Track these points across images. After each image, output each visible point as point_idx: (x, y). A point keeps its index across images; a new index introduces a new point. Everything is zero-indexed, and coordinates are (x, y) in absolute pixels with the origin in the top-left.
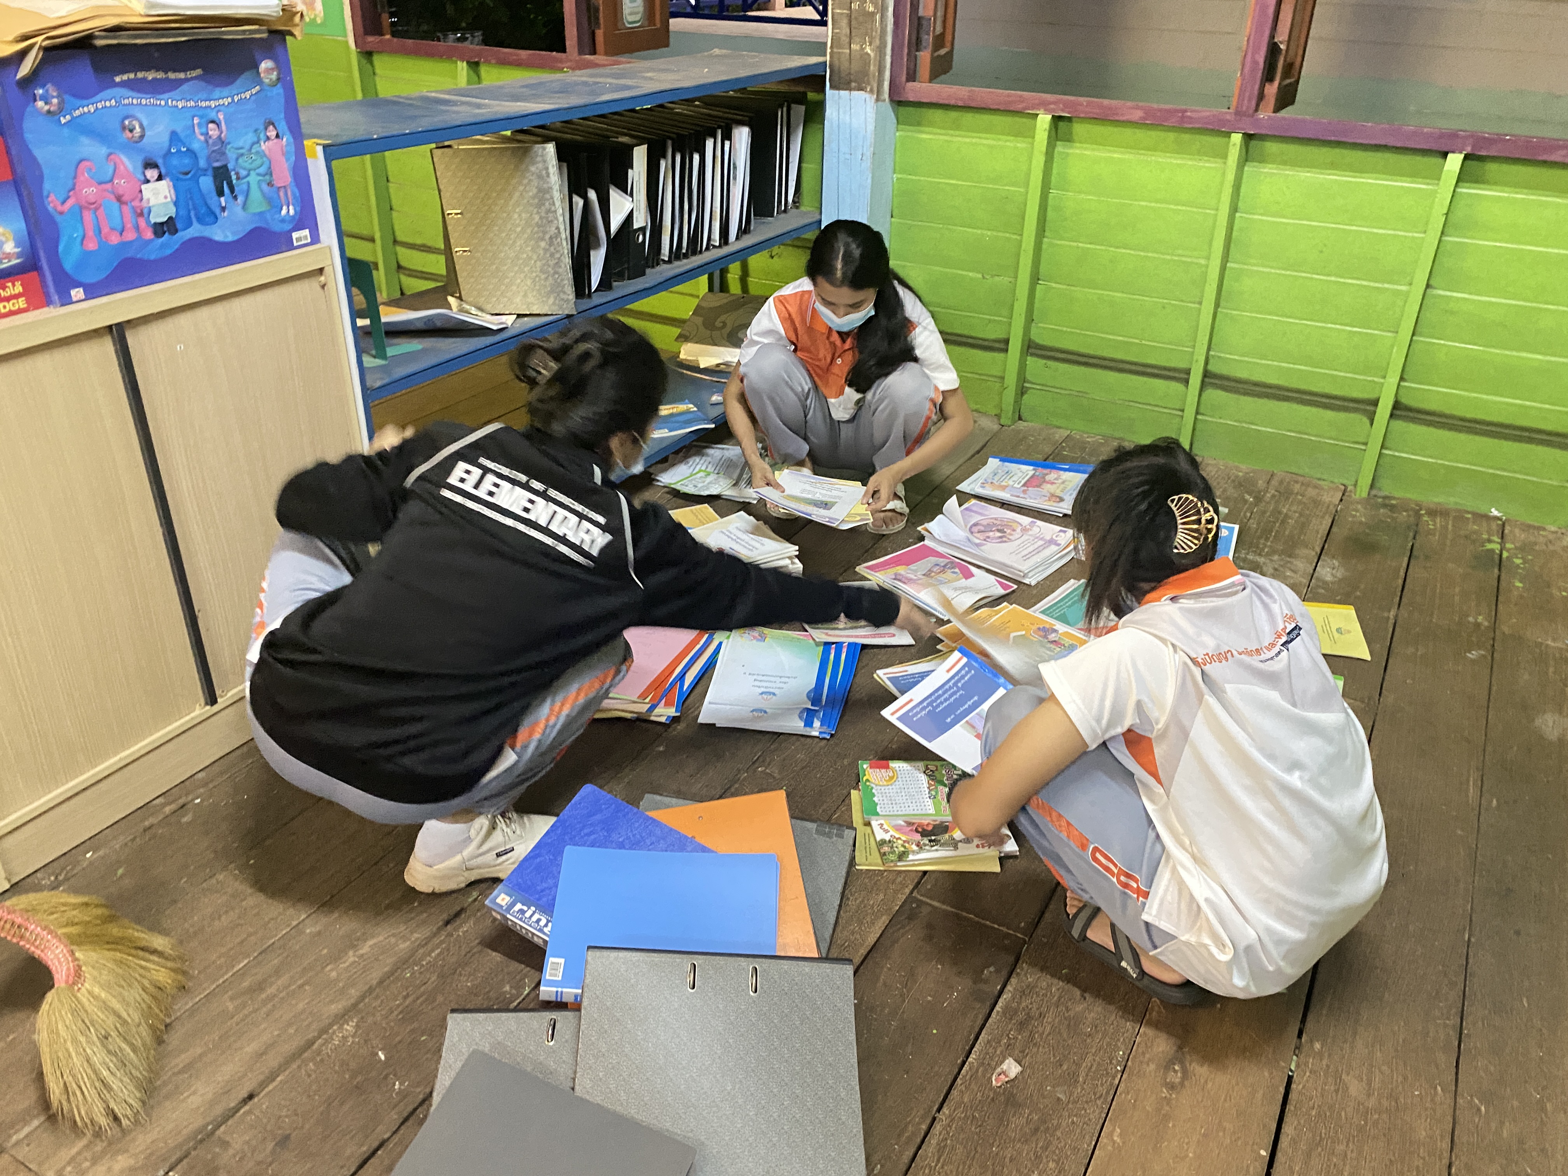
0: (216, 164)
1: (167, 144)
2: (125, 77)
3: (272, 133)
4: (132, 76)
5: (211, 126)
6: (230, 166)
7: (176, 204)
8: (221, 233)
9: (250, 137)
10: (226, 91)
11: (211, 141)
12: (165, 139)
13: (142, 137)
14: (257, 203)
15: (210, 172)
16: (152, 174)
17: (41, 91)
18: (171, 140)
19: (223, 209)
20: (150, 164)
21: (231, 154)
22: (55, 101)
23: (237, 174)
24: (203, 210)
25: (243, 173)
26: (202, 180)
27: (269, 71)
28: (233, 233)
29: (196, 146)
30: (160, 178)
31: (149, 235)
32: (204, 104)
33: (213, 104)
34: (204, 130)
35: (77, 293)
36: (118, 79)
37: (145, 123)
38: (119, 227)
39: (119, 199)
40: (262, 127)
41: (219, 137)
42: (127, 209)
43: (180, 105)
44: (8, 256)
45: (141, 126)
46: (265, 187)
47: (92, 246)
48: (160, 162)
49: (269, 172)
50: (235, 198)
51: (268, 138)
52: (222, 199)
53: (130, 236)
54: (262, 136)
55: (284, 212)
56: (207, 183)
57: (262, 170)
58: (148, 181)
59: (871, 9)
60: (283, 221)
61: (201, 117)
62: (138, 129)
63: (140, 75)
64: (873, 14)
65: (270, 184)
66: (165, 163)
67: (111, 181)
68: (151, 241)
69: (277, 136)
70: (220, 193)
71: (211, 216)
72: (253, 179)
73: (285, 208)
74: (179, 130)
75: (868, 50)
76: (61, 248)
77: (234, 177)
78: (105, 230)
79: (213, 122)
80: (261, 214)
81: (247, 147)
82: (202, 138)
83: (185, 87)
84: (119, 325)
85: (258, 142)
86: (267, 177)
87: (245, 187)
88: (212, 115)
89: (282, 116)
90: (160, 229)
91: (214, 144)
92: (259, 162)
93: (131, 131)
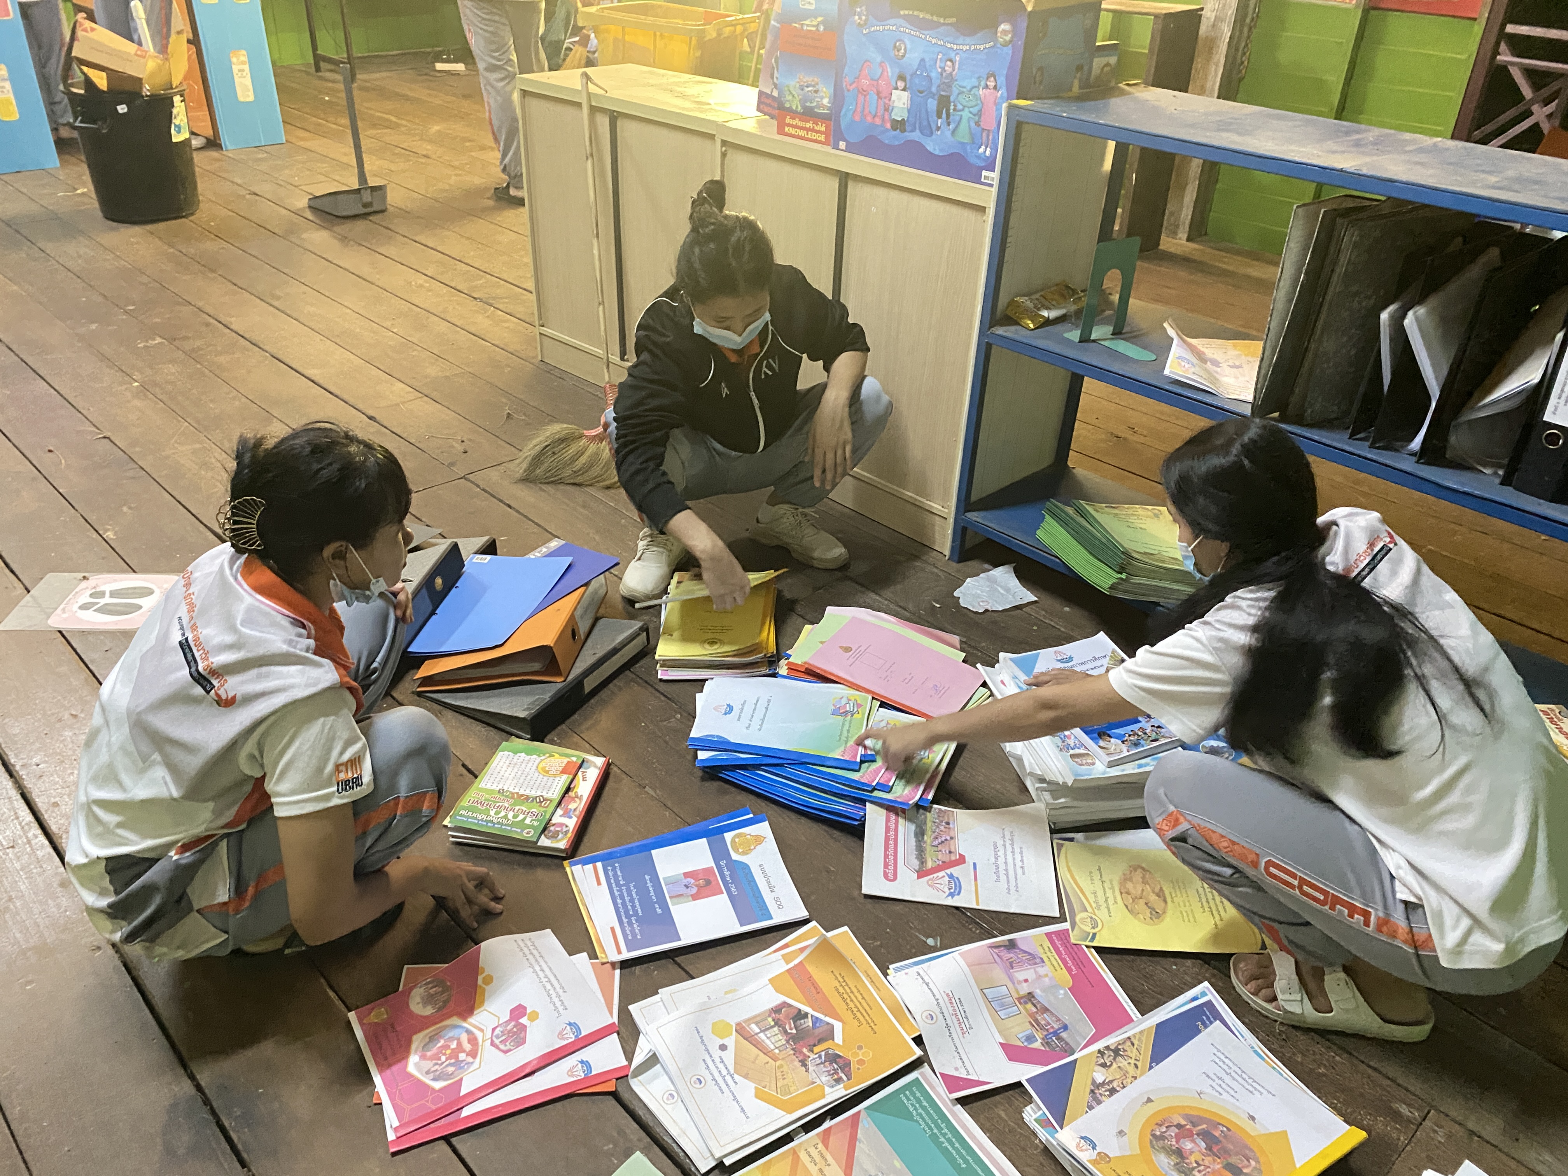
1: (915, 68)
2: (906, 12)
3: (991, 84)
4: (911, 13)
5: (949, 63)
6: (952, 99)
7: (909, 111)
8: (932, 146)
10: (968, 40)
11: (944, 74)
12: (917, 62)
13: (903, 56)
14: (963, 135)
15: (936, 97)
16: (901, 84)
17: (859, 10)
18: (920, 64)
19: (938, 128)
20: (901, 77)
21: (955, 91)
22: (864, 18)
23: (955, 106)
24: (925, 123)
25: (960, 107)
26: (930, 100)
27: (1005, 32)
28: (941, 150)
30: (904, 90)
31: (888, 126)
32: (949, 45)
34: (943, 65)
35: (843, 145)
36: (902, 13)
37: (908, 47)
38: (874, 113)
41: (951, 74)
42: (881, 102)
43: (934, 41)
44: (824, 106)
45: (905, 49)
46: (973, 124)
47: (857, 118)
48: (908, 77)
49: (979, 114)
51: (987, 87)
52: (940, 121)
55: (981, 150)
57: (975, 110)
58: (897, 89)
61: (944, 55)
62: (902, 51)
63: (916, 13)
67: (878, 80)
69: (995, 87)
70: (939, 116)
71: (928, 131)
72: (966, 114)
73: (983, 147)
74: (927, 60)
76: (842, 114)
77: (952, 107)
79: (951, 60)
80: (963, 143)
82: (940, 70)
83: (941, 29)
84: (847, 174)
86: (977, 118)
88: (952, 55)
89: (1005, 72)
90: (899, 125)
91: (946, 78)
92: (974, 103)
93: (898, 51)
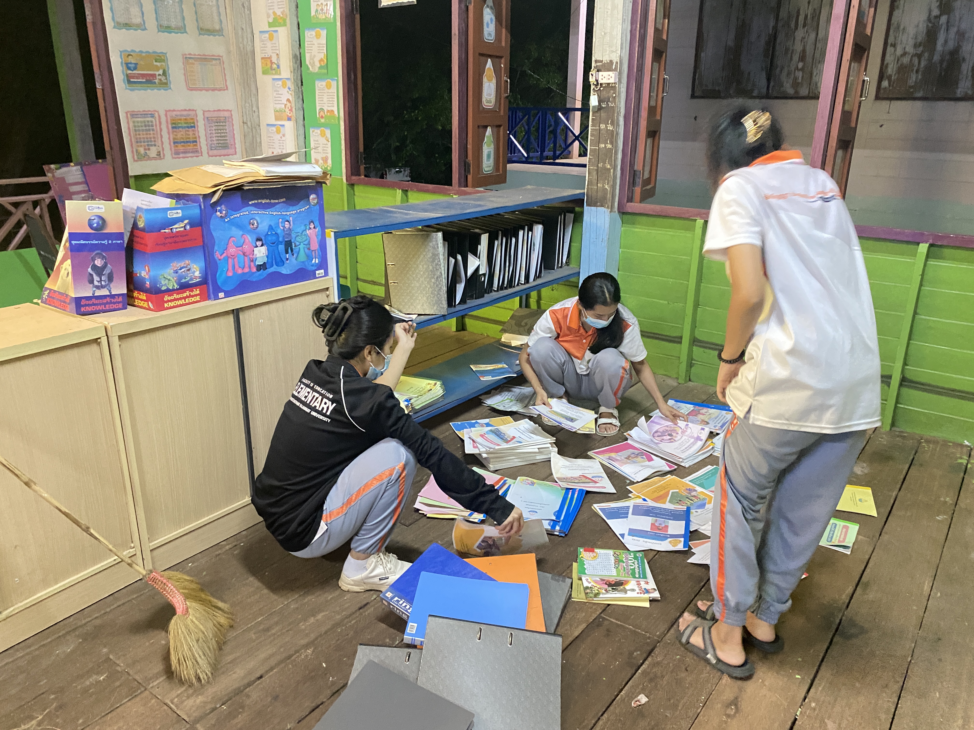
0: (286, 240)
1: (267, 231)
2: (253, 202)
3: (312, 226)
4: (256, 201)
5: (287, 223)
6: (292, 241)
7: (267, 257)
8: (285, 270)
9: (303, 228)
10: (294, 208)
11: (285, 229)
12: (267, 228)
13: (257, 228)
14: (302, 257)
15: (283, 243)
16: (259, 243)
17: (219, 208)
18: (269, 229)
19: (287, 259)
20: (258, 239)
21: (293, 235)
22: (224, 212)
23: (295, 244)
24: (279, 259)
25: (298, 243)
26: (280, 246)
27: (313, 199)
28: (290, 270)
29: (279, 231)
30: (262, 245)
31: (254, 270)
32: (284, 213)
33: (288, 213)
34: (283, 225)
35: (221, 295)
36: (250, 203)
37: (259, 222)
38: (242, 267)
39: (244, 254)
40: (308, 224)
41: (289, 228)
42: (247, 259)
43: (274, 213)
44: (196, 278)
45: (257, 223)
46: (306, 250)
47: (230, 274)
48: (263, 238)
49: (309, 244)
50: (293, 255)
51: (310, 228)
52: (287, 255)
53: (246, 270)
54: (308, 227)
55: (313, 261)
56: (282, 247)
57: (306, 243)
58: (257, 246)
59: (609, 167)
60: (313, 265)
61: (282, 219)
62: (256, 224)
63: (259, 201)
64: (609, 169)
65: (309, 249)
66: (265, 239)
67: (242, 246)
68: (255, 272)
69: (314, 228)
70: (287, 252)
71: (281, 263)
72: (302, 246)
73: (314, 259)
74: (272, 225)
75: (606, 187)
76: (217, 276)
77: (293, 245)
78: (237, 267)
79: (288, 221)
80: (303, 262)
81: (301, 232)
82: (282, 228)
83: (277, 206)
84: (237, 309)
85: (306, 230)
86: (308, 246)
87: (298, 250)
88: (287, 218)
89: (317, 219)
90: (260, 268)
91: (287, 231)
92: (305, 239)
93: (253, 225)
